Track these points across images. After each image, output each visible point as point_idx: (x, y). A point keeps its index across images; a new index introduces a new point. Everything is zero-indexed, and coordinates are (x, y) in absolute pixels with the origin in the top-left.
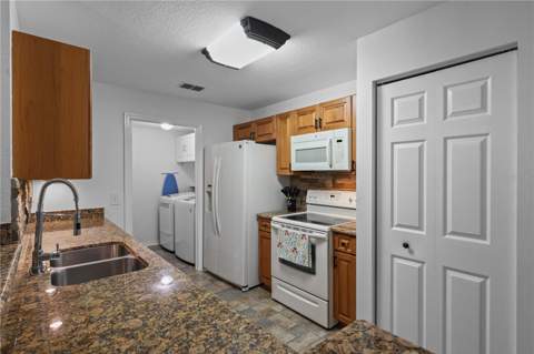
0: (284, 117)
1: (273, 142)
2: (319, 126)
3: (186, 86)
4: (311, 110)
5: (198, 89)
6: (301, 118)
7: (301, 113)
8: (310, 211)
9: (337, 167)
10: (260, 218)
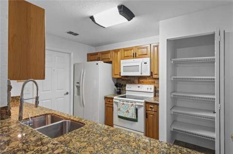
0: (116, 51)
1: (110, 62)
2: (135, 56)
3: (71, 33)
4: (131, 49)
5: (76, 34)
6: (126, 52)
7: (126, 50)
8: (127, 93)
9: (144, 74)
10: (106, 98)
